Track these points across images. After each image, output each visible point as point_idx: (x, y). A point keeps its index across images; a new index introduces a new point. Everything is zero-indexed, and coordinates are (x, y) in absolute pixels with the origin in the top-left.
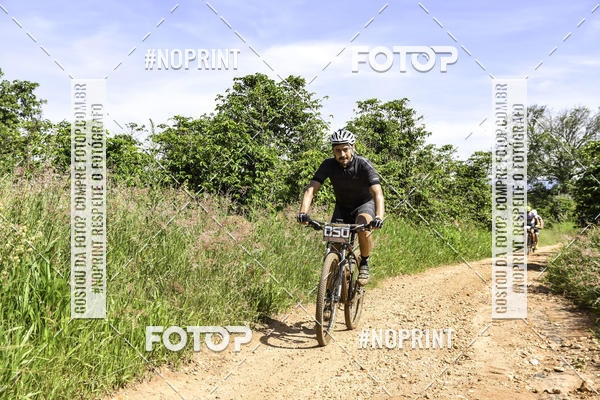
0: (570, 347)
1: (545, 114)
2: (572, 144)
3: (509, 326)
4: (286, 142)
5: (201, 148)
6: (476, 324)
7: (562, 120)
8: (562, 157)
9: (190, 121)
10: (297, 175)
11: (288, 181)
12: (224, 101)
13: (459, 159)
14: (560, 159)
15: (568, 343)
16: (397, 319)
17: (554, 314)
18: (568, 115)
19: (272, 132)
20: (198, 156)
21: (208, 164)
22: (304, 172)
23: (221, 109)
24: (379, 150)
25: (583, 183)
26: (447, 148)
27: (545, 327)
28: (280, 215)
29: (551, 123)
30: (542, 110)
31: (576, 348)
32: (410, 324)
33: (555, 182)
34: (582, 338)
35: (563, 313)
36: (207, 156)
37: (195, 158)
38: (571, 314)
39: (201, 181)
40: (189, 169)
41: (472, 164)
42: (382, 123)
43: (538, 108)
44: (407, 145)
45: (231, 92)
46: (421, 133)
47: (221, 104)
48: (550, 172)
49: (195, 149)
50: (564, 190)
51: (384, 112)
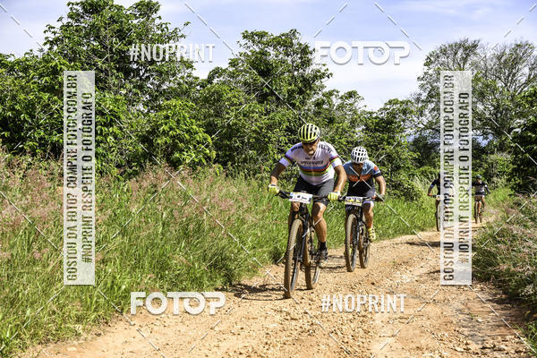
0: (494, 348)
1: (478, 51)
2: (512, 90)
3: (420, 323)
4: (141, 87)
5: (22, 96)
6: (378, 322)
7: (499, 58)
8: (498, 106)
9: (12, 59)
10: (154, 131)
11: (144, 139)
12: (55, 33)
13: (368, 109)
14: (497, 108)
15: (490, 343)
16: (278, 317)
17: (476, 307)
18: (507, 52)
19: (121, 75)
20: (17, 107)
21: (32, 117)
22: (165, 128)
23: (51, 43)
24: (263, 98)
25: (521, 139)
26: (351, 95)
27: (465, 323)
28: (131, 184)
29: (485, 62)
30: (475, 46)
31: (500, 350)
32: (294, 323)
33: (491, 137)
34: (508, 338)
35: (489, 305)
36: (30, 107)
37: (14, 109)
38: (498, 307)
39: (23, 140)
40: (7, 124)
41: (384, 115)
42: (267, 63)
43: (470, 43)
44: (301, 92)
45: (65, 21)
46: (319, 76)
47: (52, 37)
48: (484, 124)
49: (14, 98)
50: (501, 148)
51: (270, 50)
